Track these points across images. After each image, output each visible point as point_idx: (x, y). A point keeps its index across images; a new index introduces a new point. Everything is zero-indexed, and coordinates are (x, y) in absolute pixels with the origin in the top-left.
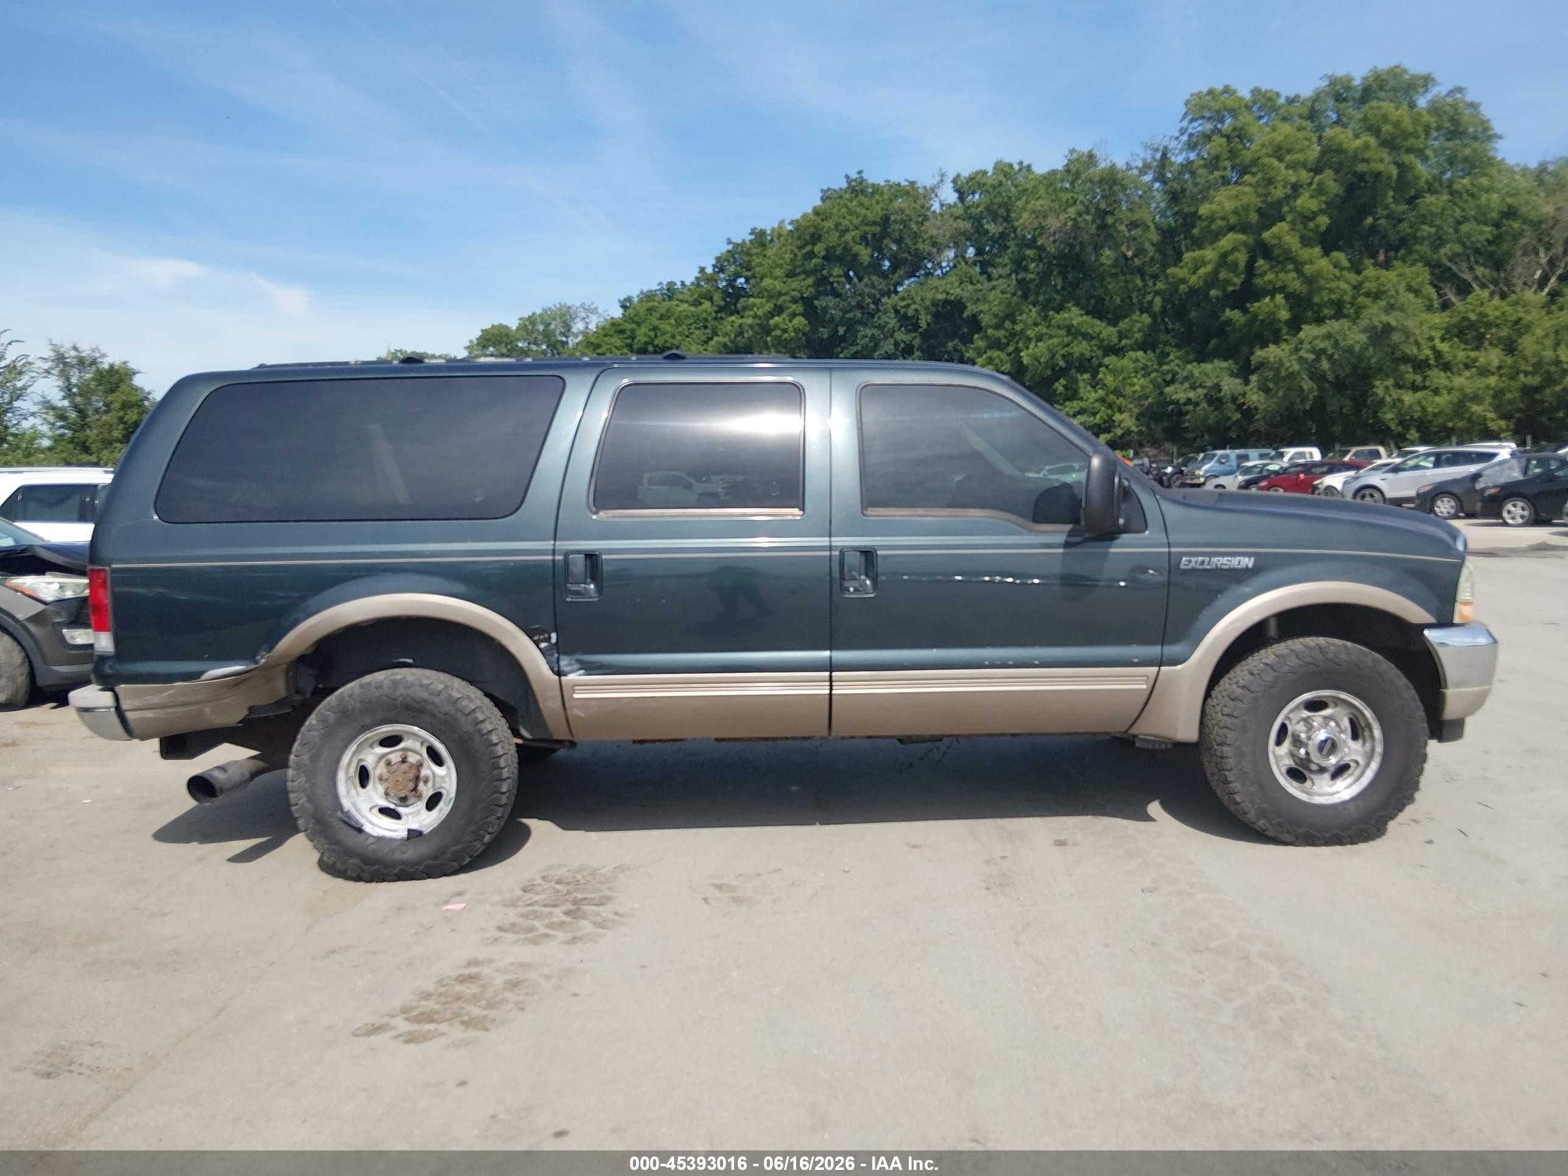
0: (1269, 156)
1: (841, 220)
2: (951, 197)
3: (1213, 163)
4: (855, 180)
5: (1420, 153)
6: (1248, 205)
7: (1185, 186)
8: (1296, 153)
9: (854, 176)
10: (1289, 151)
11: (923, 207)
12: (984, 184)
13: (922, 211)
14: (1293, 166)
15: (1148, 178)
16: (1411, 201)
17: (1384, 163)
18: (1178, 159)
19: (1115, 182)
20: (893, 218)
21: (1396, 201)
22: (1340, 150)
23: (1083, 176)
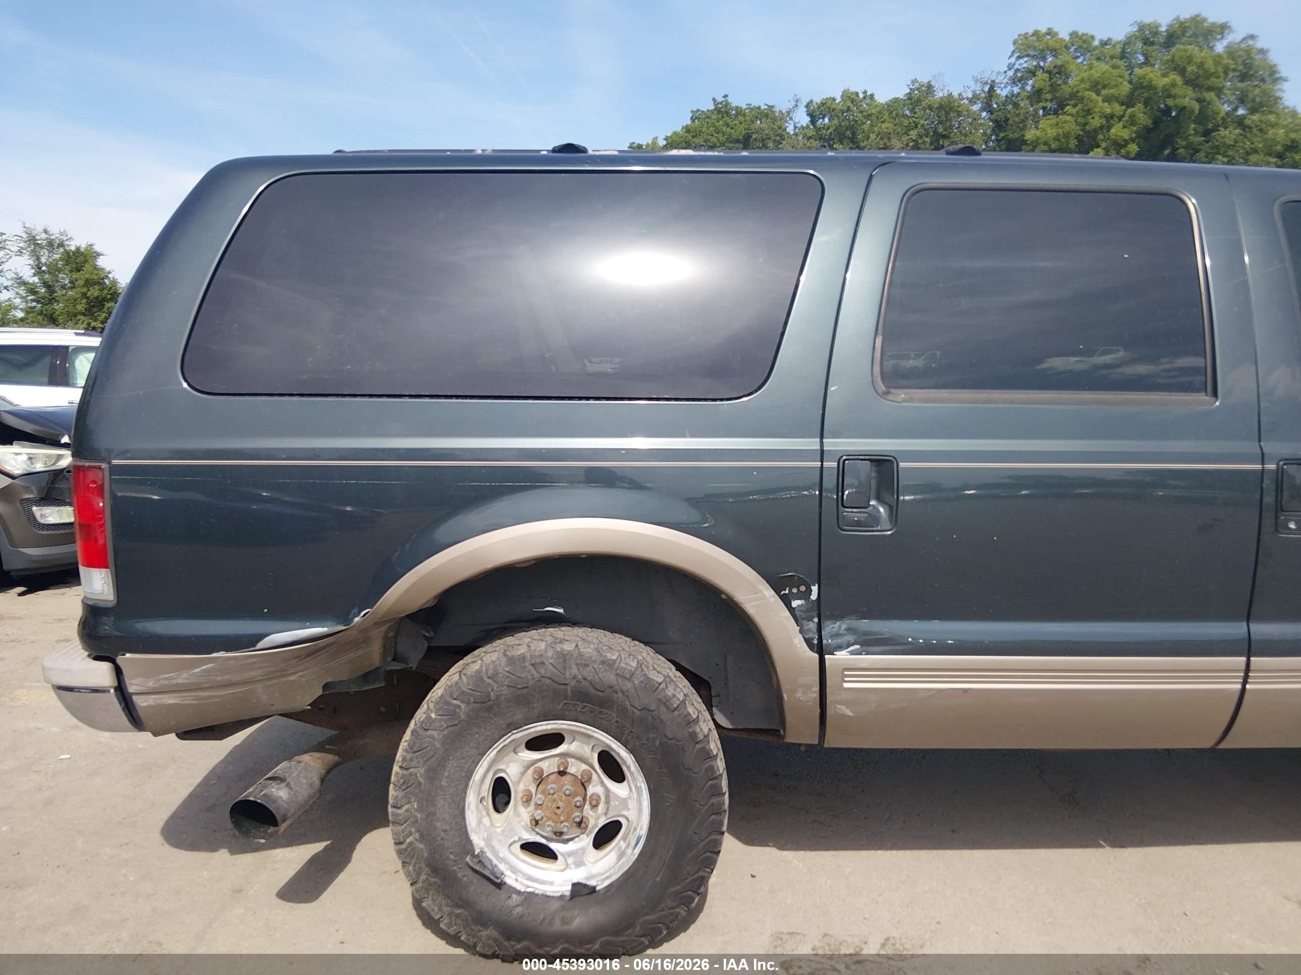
0: (1088, 90)
1: (710, 137)
2: (804, 120)
3: (1036, 95)
4: (721, 103)
5: (1219, 91)
6: (1069, 133)
7: (1009, 116)
8: (1110, 88)
9: (720, 99)
10: (1104, 87)
11: (780, 128)
12: (834, 110)
13: (780, 131)
14: (1108, 99)
15: (976, 108)
16: (1207, 133)
17: (1187, 98)
18: (1003, 92)
19: (951, 108)
20: (754, 136)
21: (1196, 133)
22: (1150, 87)
23: (923, 103)
